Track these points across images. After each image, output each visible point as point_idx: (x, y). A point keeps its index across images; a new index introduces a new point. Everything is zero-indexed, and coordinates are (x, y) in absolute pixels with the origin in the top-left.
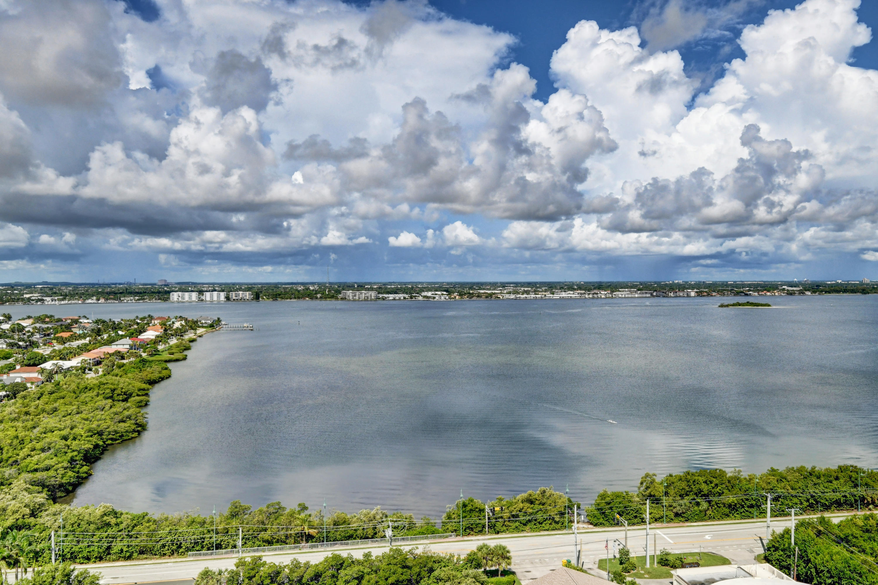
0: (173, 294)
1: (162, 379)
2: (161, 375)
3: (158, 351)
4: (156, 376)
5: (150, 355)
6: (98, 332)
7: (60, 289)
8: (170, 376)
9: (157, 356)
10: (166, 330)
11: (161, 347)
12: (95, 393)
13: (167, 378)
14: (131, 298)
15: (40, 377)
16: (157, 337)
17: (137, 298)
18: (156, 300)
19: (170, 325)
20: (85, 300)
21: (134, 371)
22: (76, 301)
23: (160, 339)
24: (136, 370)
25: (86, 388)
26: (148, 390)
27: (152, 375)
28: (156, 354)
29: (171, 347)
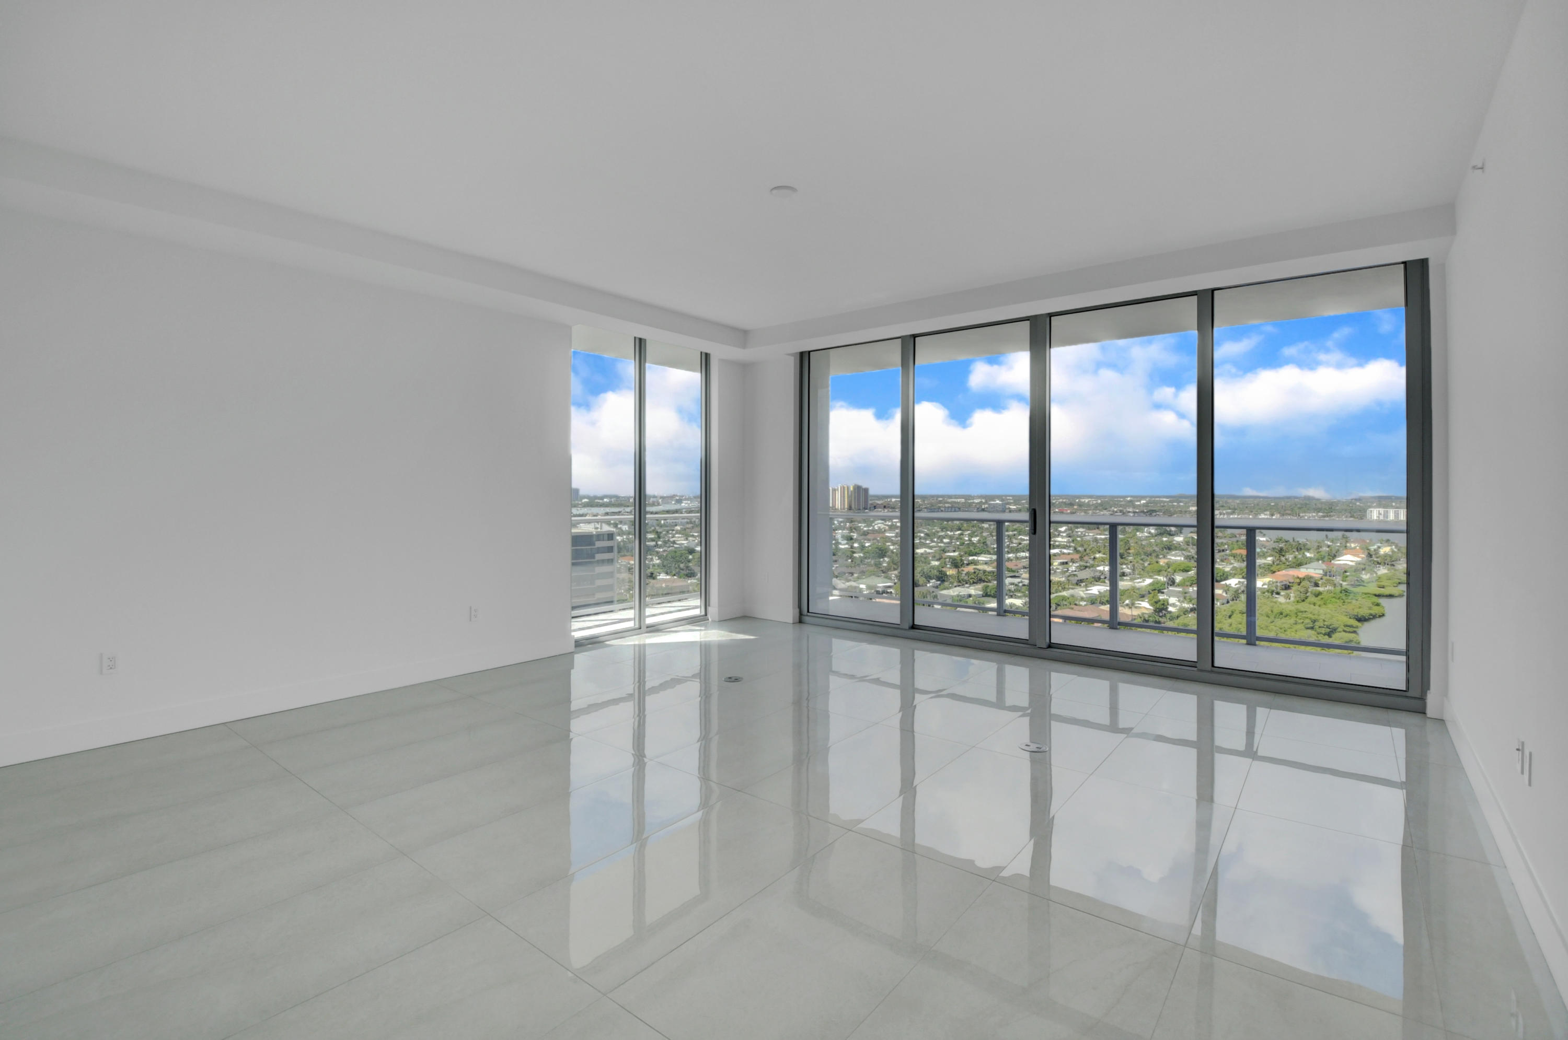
0: (1371, 511)
1: (1374, 617)
2: (1372, 612)
3: (1363, 581)
4: (1364, 612)
5: (1352, 585)
6: (1281, 552)
7: (1226, 502)
8: (1383, 615)
9: (1361, 587)
10: (1370, 555)
11: (1365, 576)
12: (1292, 621)
13: (1380, 616)
14: (1314, 514)
15: (1224, 594)
16: (1358, 563)
17: (1321, 514)
18: (1346, 517)
19: (1375, 550)
20: (1256, 515)
21: (1336, 602)
22: (1246, 516)
23: (1363, 566)
24: (1338, 601)
25: (1281, 614)
26: (1357, 627)
27: (1360, 610)
28: (1359, 585)
29: (1379, 578)
